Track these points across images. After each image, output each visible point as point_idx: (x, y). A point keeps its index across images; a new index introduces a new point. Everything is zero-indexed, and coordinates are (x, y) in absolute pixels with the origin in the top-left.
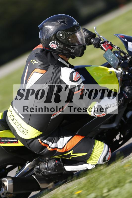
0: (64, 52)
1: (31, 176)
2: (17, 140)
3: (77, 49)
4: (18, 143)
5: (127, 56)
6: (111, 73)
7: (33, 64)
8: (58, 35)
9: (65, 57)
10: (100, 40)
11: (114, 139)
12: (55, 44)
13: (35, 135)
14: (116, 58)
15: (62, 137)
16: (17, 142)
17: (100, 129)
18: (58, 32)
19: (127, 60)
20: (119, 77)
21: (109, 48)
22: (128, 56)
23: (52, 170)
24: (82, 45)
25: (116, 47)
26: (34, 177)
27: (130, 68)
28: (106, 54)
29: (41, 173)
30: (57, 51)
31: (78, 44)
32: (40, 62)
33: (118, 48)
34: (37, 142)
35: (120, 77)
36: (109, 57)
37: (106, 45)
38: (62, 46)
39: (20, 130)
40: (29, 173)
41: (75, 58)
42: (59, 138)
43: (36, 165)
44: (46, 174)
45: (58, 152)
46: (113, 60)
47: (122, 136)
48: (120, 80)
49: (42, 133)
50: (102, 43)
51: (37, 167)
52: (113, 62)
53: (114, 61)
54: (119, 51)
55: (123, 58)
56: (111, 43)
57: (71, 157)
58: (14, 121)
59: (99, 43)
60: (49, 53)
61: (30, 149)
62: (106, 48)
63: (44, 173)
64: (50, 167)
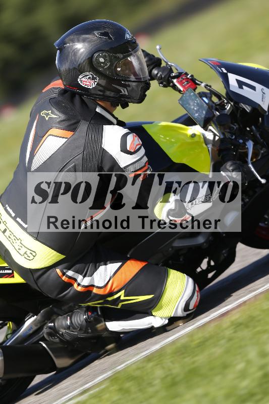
0: (108, 93)
1: (37, 342)
2: (11, 272)
3: (133, 89)
4: (13, 277)
5: (225, 101)
6: (194, 136)
7: (47, 119)
8: (96, 59)
9: (109, 103)
10: (171, 71)
11: (197, 268)
12: (90, 78)
13: (50, 260)
14: (205, 105)
15: (102, 263)
16: (11, 275)
17: (172, 247)
18: (96, 55)
19: (226, 111)
20: (209, 144)
21: (189, 86)
22: (228, 103)
23: (81, 329)
24: (142, 80)
25: (203, 85)
26: (44, 345)
27: (233, 126)
28: (184, 98)
29: (58, 337)
30: (93, 92)
31: (136, 78)
32: (61, 115)
33: (206, 86)
34: (53, 275)
35: (211, 145)
36: (189, 104)
37: (184, 81)
38: (103, 82)
39: (19, 251)
40: (32, 338)
41: (128, 106)
42: (97, 267)
43: (46, 321)
44: (68, 338)
45: (96, 295)
46: (198, 110)
47: (212, 263)
48: (212, 149)
49: (64, 257)
50: (174, 77)
51: (50, 324)
52: (199, 115)
53: (201, 111)
54: (208, 92)
55: (218, 107)
56: (192, 76)
57: (120, 304)
58: (7, 233)
59: (170, 76)
60: (77, 97)
61: (40, 289)
62: (183, 87)
63: (63, 336)
64: (76, 324)
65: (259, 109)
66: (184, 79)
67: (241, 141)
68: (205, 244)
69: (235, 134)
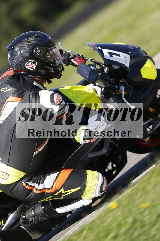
1: (19, 227)
5: (104, 66)
6: (89, 90)
7: (5, 93)
8: (35, 52)
11: (105, 169)
12: (32, 63)
17: (88, 158)
18: (34, 50)
21: (81, 62)
22: (106, 67)
23: (41, 216)
25: (89, 59)
26: (23, 228)
27: (110, 79)
28: (79, 69)
29: (29, 223)
33: (91, 60)
34: (20, 186)
36: (83, 72)
37: (78, 59)
42: (45, 177)
44: (35, 222)
47: (115, 166)
49: (25, 174)
50: (72, 58)
51: (23, 217)
54: (93, 63)
55: (99, 71)
56: (82, 56)
57: (62, 196)
59: (69, 58)
62: (78, 62)
63: (32, 222)
64: (38, 213)
65: (124, 67)
66: (77, 58)
67: (117, 87)
68: (107, 153)
69: (112, 84)
